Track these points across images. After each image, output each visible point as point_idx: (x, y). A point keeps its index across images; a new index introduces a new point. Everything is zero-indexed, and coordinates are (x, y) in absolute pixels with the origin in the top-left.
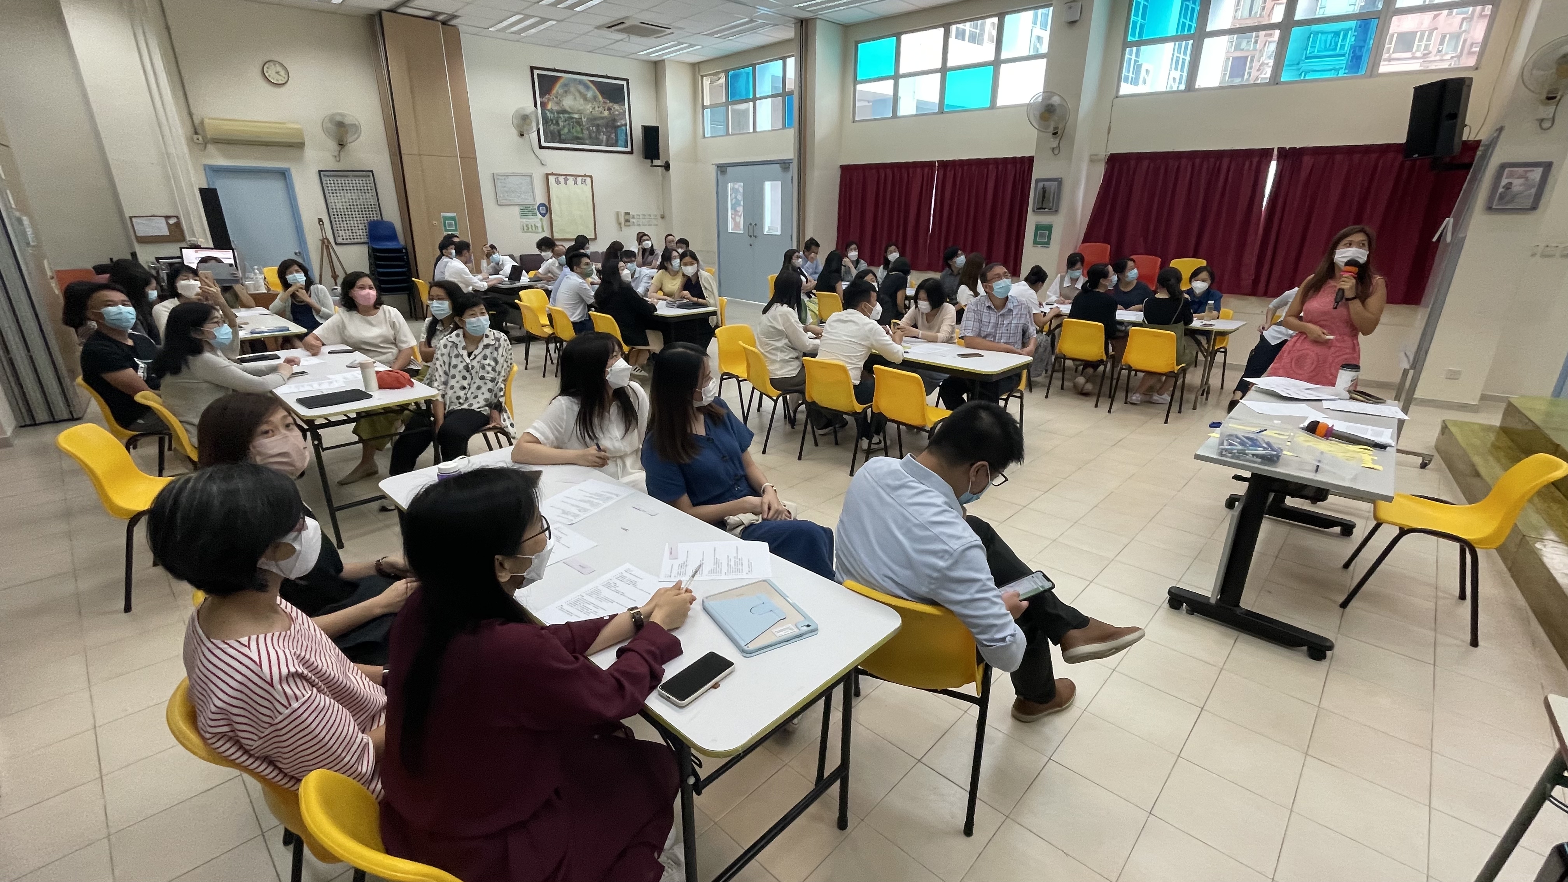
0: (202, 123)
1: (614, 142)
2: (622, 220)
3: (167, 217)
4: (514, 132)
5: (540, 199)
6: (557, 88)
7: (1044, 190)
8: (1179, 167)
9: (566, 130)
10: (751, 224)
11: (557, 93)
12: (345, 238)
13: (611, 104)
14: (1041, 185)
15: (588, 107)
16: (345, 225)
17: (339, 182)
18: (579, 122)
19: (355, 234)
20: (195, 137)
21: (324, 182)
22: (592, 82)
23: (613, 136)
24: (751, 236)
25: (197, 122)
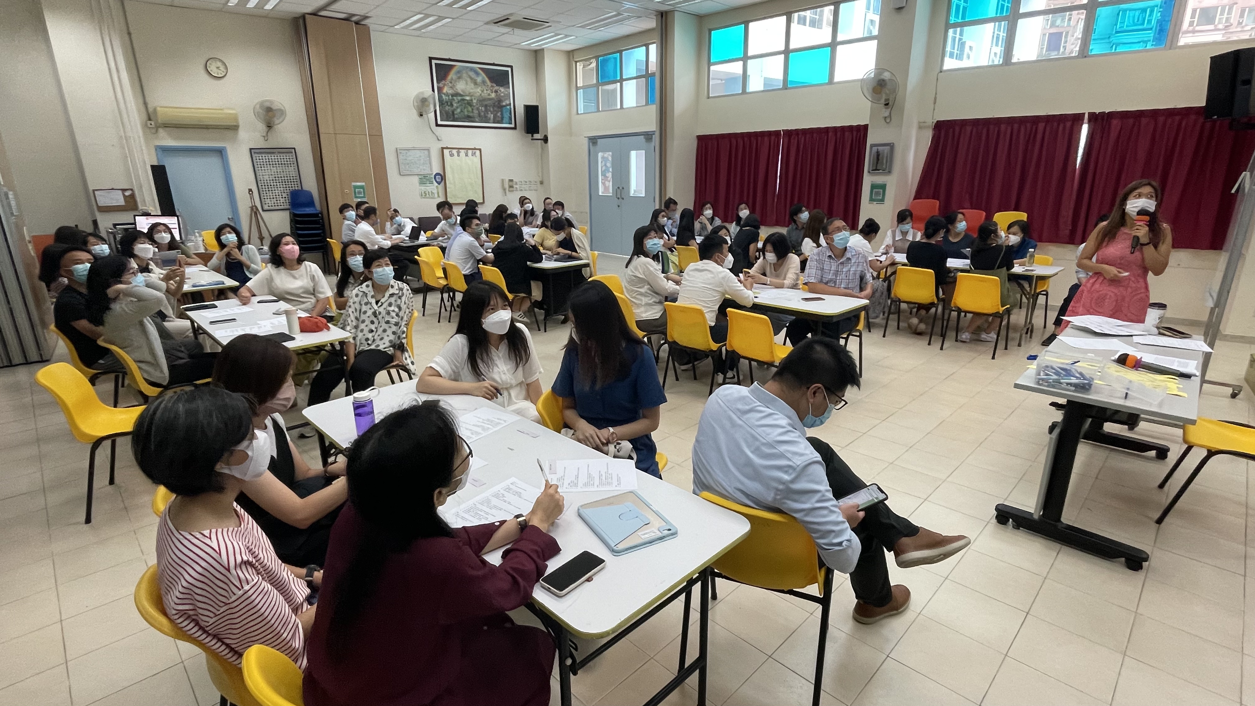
0: (155, 110)
1: (500, 119)
2: (507, 186)
3: (124, 190)
4: (414, 113)
5: (436, 169)
6: (452, 75)
7: (878, 154)
8: (999, 132)
9: (459, 110)
10: (619, 188)
11: (452, 79)
12: (270, 205)
13: (497, 88)
14: (875, 149)
15: (478, 90)
16: (271, 194)
17: (267, 158)
18: (470, 103)
19: (278, 202)
20: (149, 122)
21: (254, 158)
22: (480, 68)
23: (499, 114)
24: (619, 198)
25: (150, 110)
